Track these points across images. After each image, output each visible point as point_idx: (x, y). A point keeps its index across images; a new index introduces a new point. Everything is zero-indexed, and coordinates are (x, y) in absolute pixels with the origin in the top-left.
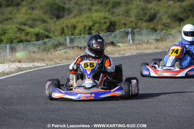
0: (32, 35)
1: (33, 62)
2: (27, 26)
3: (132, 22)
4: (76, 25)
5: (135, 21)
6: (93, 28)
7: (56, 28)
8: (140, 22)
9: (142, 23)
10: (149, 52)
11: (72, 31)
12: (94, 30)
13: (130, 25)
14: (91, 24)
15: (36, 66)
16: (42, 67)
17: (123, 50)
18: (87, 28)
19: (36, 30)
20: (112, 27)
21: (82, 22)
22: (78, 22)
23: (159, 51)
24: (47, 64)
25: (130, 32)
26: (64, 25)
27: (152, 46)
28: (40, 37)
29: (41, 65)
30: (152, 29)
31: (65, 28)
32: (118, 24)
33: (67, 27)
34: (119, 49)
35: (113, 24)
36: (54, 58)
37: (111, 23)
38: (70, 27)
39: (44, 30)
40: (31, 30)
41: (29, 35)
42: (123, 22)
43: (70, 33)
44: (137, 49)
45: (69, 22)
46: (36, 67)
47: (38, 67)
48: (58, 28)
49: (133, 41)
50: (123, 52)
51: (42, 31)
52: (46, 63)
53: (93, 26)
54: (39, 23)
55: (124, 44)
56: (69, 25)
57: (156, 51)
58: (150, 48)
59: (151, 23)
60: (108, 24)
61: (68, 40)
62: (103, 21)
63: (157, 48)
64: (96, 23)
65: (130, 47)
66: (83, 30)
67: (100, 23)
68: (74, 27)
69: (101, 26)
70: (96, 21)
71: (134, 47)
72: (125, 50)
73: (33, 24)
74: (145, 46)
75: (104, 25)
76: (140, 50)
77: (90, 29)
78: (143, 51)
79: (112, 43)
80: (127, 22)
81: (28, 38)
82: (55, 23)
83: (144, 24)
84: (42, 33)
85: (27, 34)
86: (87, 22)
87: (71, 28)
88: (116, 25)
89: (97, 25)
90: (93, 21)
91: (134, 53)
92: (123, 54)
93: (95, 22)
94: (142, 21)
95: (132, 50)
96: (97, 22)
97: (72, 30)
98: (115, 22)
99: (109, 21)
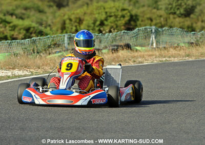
0: (20, 29)
1: (13, 69)
2: (14, 17)
3: (161, 16)
4: (82, 18)
5: (165, 16)
6: (106, 23)
7: (54, 21)
8: (171, 16)
9: (174, 18)
10: (176, 60)
11: (76, 26)
12: (107, 25)
13: (158, 21)
14: (103, 17)
15: (17, 74)
16: (25, 76)
17: (141, 57)
18: (98, 23)
19: (26, 23)
20: (132, 23)
21: (91, 14)
22: (85, 13)
23: (190, 59)
24: (32, 72)
25: (153, 31)
26: (66, 17)
27: (182, 52)
28: (31, 33)
29: (23, 74)
30: (188, 27)
31: (68, 22)
32: (140, 19)
33: (71, 20)
34: (136, 54)
35: (134, 18)
36: (43, 65)
37: (131, 16)
38: (74, 20)
39: (37, 23)
40: (19, 22)
41: (17, 29)
42: (148, 16)
43: (74, 28)
44: (161, 56)
45: (74, 14)
46: (16, 77)
47: (19, 76)
48: (58, 21)
49: (157, 44)
50: (140, 60)
51: (34, 25)
52: (31, 70)
53: (106, 20)
54: (32, 13)
55: (144, 48)
56: (73, 17)
57: (187, 59)
58: (179, 55)
59: (187, 18)
60: (127, 18)
61: (66, 39)
62: (120, 14)
63: (188, 56)
64: (111, 16)
65: (150, 53)
66: (92, 25)
67: (116, 16)
68: (80, 21)
69: (117, 21)
70: (110, 13)
71: (157, 53)
72: (143, 56)
73: (24, 14)
74: (172, 51)
75: (122, 19)
76: (165, 57)
77: (102, 24)
78: (168, 59)
79: (128, 46)
80: (153, 17)
81: (15, 33)
82: (54, 13)
83: (178, 20)
84: (34, 28)
85: (14, 28)
86: (99, 13)
87: (76, 22)
88: (138, 20)
89: (112, 19)
90: (106, 13)
91: (156, 61)
92: (140, 62)
93: (108, 14)
94: (175, 16)
95: (154, 57)
96: (113, 14)
97: (76, 24)
98: (136, 16)
99: (129, 14)
